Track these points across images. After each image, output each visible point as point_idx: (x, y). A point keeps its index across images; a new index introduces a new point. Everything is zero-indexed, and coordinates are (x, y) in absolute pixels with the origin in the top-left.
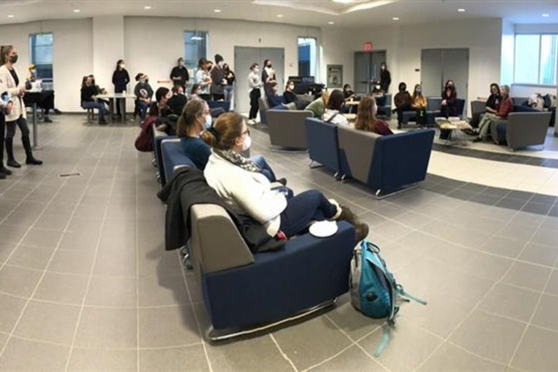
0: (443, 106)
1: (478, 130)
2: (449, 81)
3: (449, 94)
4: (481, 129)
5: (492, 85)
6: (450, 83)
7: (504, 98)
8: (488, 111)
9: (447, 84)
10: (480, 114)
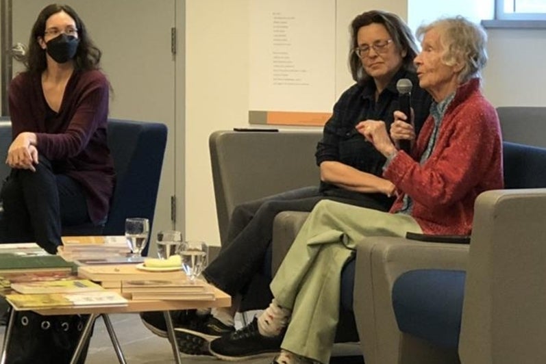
0: (19, 173)
1: (266, 319)
2: (49, 12)
3: (54, 90)
4: (288, 311)
5: (360, 23)
6: (61, 19)
7: (445, 97)
8: (333, 190)
9: (39, 30)
10: (275, 208)
